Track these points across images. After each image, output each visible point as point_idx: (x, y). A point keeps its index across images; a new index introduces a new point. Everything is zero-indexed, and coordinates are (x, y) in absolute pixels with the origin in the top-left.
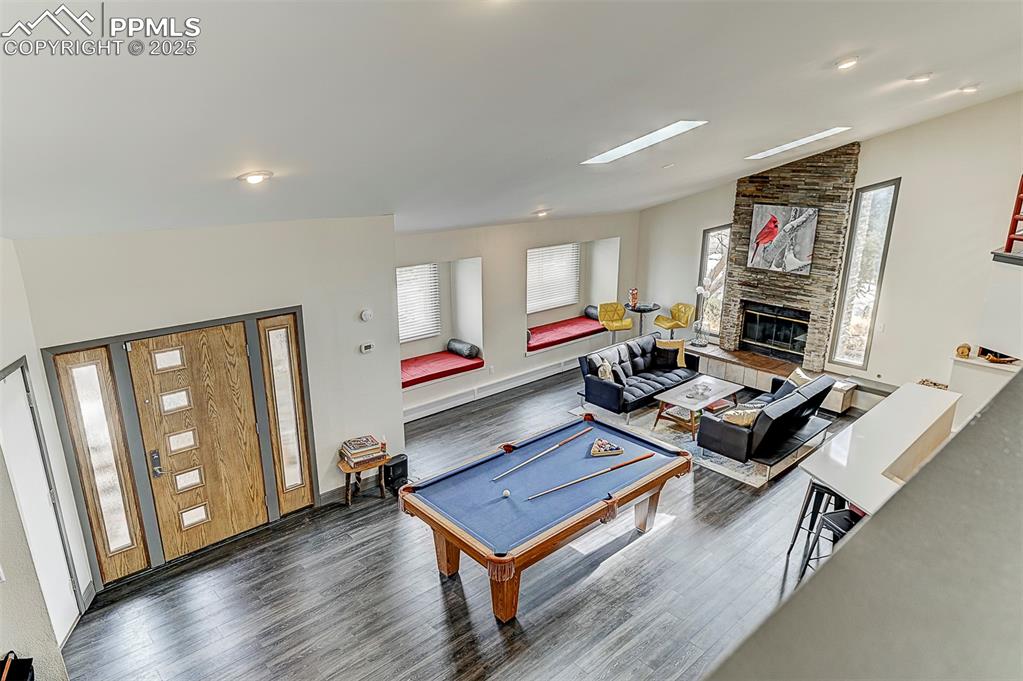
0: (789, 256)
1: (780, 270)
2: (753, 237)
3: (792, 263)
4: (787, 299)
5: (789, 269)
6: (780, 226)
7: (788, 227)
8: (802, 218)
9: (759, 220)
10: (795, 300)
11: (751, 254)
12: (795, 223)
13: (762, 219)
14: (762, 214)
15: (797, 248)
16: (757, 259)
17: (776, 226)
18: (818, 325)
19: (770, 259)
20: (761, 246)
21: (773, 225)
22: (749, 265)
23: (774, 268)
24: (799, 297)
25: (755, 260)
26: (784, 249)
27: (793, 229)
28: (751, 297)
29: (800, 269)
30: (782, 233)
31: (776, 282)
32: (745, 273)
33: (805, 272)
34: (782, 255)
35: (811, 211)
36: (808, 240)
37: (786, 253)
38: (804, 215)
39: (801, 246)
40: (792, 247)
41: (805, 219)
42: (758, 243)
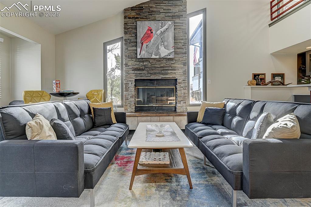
0: (162, 49)
1: (158, 57)
2: (139, 40)
3: (164, 52)
4: (163, 74)
5: (163, 55)
6: (154, 32)
7: (159, 32)
8: (166, 27)
9: (141, 30)
10: (167, 74)
11: (139, 50)
12: (162, 30)
13: (143, 29)
14: (143, 27)
15: (166, 43)
16: (143, 52)
17: (152, 33)
18: (182, 85)
19: (150, 51)
20: (145, 45)
21: (150, 32)
22: (139, 57)
23: (153, 57)
24: (169, 72)
25: (142, 53)
26: (158, 45)
27: (162, 33)
28: (141, 76)
29: (169, 55)
30: (156, 36)
31: (156, 66)
32: (136, 63)
33: (171, 57)
34: (158, 48)
35: (170, 23)
36: (171, 38)
37: (160, 47)
38: (167, 25)
39: (167, 42)
40: (162, 43)
41: (167, 27)
42: (142, 44)
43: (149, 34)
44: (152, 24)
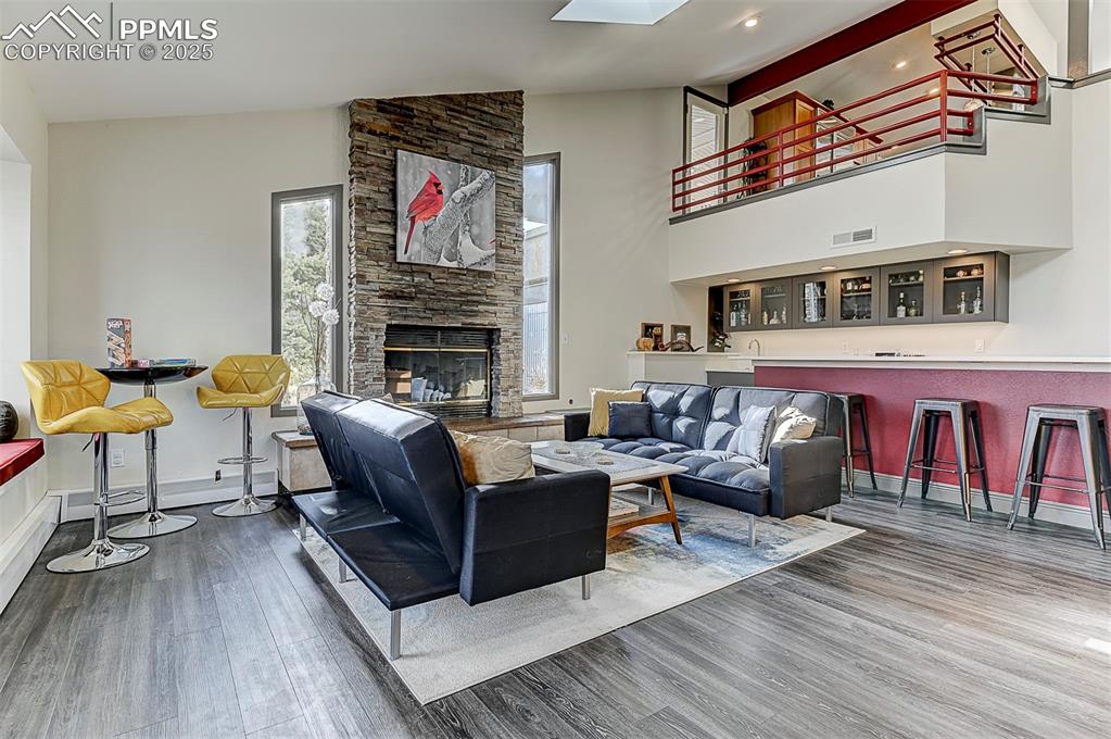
0: (465, 242)
1: (454, 264)
2: (403, 208)
3: (472, 253)
4: (466, 314)
5: (467, 263)
6: (445, 192)
7: (458, 195)
8: (475, 184)
9: (410, 178)
10: (475, 314)
11: (402, 237)
12: (468, 189)
13: (415, 179)
14: (415, 171)
15: (475, 230)
16: (415, 247)
17: (440, 192)
18: (511, 347)
19: (436, 245)
20: (419, 225)
21: (434, 190)
22: (401, 257)
23: (444, 262)
24: (481, 308)
25: (413, 247)
26: (456, 231)
27: (467, 199)
28: (405, 317)
29: (483, 262)
30: (450, 203)
31: (446, 288)
32: (390, 275)
33: (489, 268)
34: (455, 241)
35: (486, 174)
36: (488, 217)
37: (460, 237)
38: (478, 179)
39: (480, 226)
40: (467, 228)
41: (480, 185)
42: (413, 220)
43: (432, 196)
44: (442, 169)
